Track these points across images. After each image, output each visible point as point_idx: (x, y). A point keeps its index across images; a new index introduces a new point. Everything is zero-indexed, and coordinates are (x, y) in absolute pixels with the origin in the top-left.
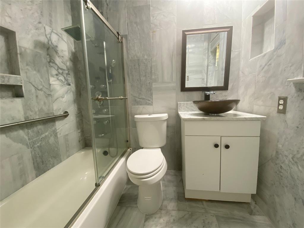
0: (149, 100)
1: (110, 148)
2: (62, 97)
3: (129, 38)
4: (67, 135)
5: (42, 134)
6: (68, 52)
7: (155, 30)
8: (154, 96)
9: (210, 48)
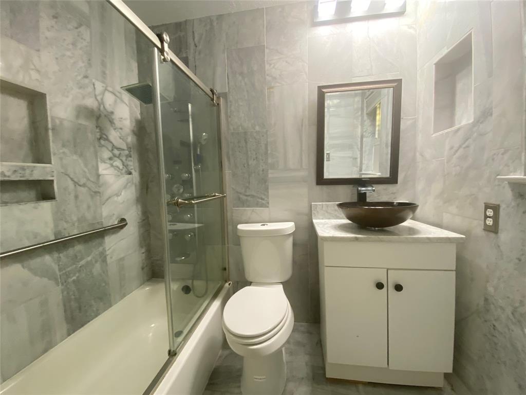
0: (262, 199)
1: (194, 281)
2: (116, 194)
3: (231, 98)
4: (122, 259)
5: (82, 259)
6: (131, 121)
7: (273, 85)
8: (271, 192)
9: (365, 108)
